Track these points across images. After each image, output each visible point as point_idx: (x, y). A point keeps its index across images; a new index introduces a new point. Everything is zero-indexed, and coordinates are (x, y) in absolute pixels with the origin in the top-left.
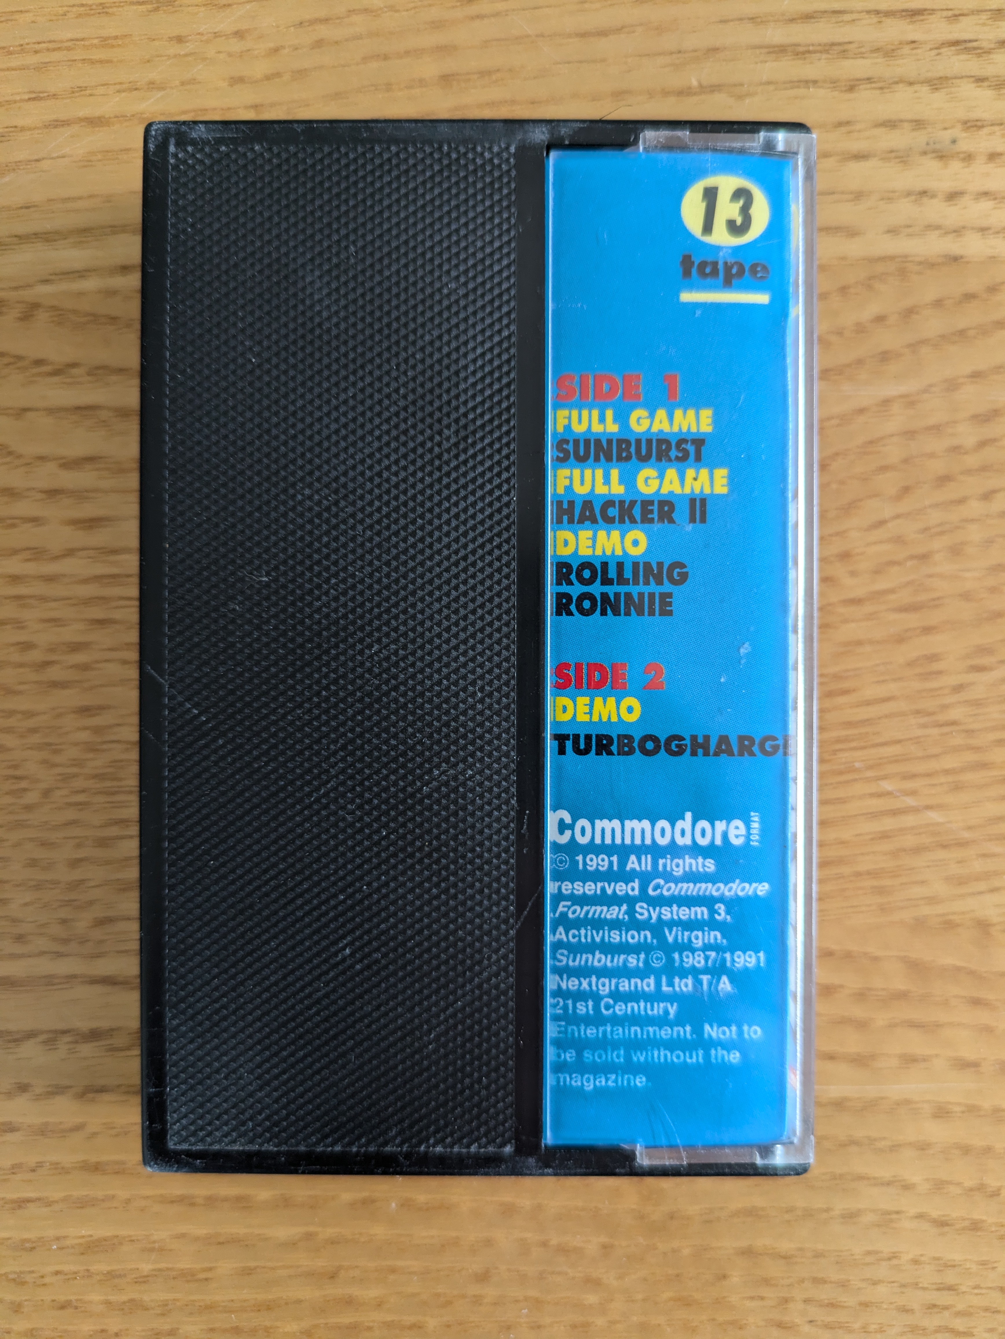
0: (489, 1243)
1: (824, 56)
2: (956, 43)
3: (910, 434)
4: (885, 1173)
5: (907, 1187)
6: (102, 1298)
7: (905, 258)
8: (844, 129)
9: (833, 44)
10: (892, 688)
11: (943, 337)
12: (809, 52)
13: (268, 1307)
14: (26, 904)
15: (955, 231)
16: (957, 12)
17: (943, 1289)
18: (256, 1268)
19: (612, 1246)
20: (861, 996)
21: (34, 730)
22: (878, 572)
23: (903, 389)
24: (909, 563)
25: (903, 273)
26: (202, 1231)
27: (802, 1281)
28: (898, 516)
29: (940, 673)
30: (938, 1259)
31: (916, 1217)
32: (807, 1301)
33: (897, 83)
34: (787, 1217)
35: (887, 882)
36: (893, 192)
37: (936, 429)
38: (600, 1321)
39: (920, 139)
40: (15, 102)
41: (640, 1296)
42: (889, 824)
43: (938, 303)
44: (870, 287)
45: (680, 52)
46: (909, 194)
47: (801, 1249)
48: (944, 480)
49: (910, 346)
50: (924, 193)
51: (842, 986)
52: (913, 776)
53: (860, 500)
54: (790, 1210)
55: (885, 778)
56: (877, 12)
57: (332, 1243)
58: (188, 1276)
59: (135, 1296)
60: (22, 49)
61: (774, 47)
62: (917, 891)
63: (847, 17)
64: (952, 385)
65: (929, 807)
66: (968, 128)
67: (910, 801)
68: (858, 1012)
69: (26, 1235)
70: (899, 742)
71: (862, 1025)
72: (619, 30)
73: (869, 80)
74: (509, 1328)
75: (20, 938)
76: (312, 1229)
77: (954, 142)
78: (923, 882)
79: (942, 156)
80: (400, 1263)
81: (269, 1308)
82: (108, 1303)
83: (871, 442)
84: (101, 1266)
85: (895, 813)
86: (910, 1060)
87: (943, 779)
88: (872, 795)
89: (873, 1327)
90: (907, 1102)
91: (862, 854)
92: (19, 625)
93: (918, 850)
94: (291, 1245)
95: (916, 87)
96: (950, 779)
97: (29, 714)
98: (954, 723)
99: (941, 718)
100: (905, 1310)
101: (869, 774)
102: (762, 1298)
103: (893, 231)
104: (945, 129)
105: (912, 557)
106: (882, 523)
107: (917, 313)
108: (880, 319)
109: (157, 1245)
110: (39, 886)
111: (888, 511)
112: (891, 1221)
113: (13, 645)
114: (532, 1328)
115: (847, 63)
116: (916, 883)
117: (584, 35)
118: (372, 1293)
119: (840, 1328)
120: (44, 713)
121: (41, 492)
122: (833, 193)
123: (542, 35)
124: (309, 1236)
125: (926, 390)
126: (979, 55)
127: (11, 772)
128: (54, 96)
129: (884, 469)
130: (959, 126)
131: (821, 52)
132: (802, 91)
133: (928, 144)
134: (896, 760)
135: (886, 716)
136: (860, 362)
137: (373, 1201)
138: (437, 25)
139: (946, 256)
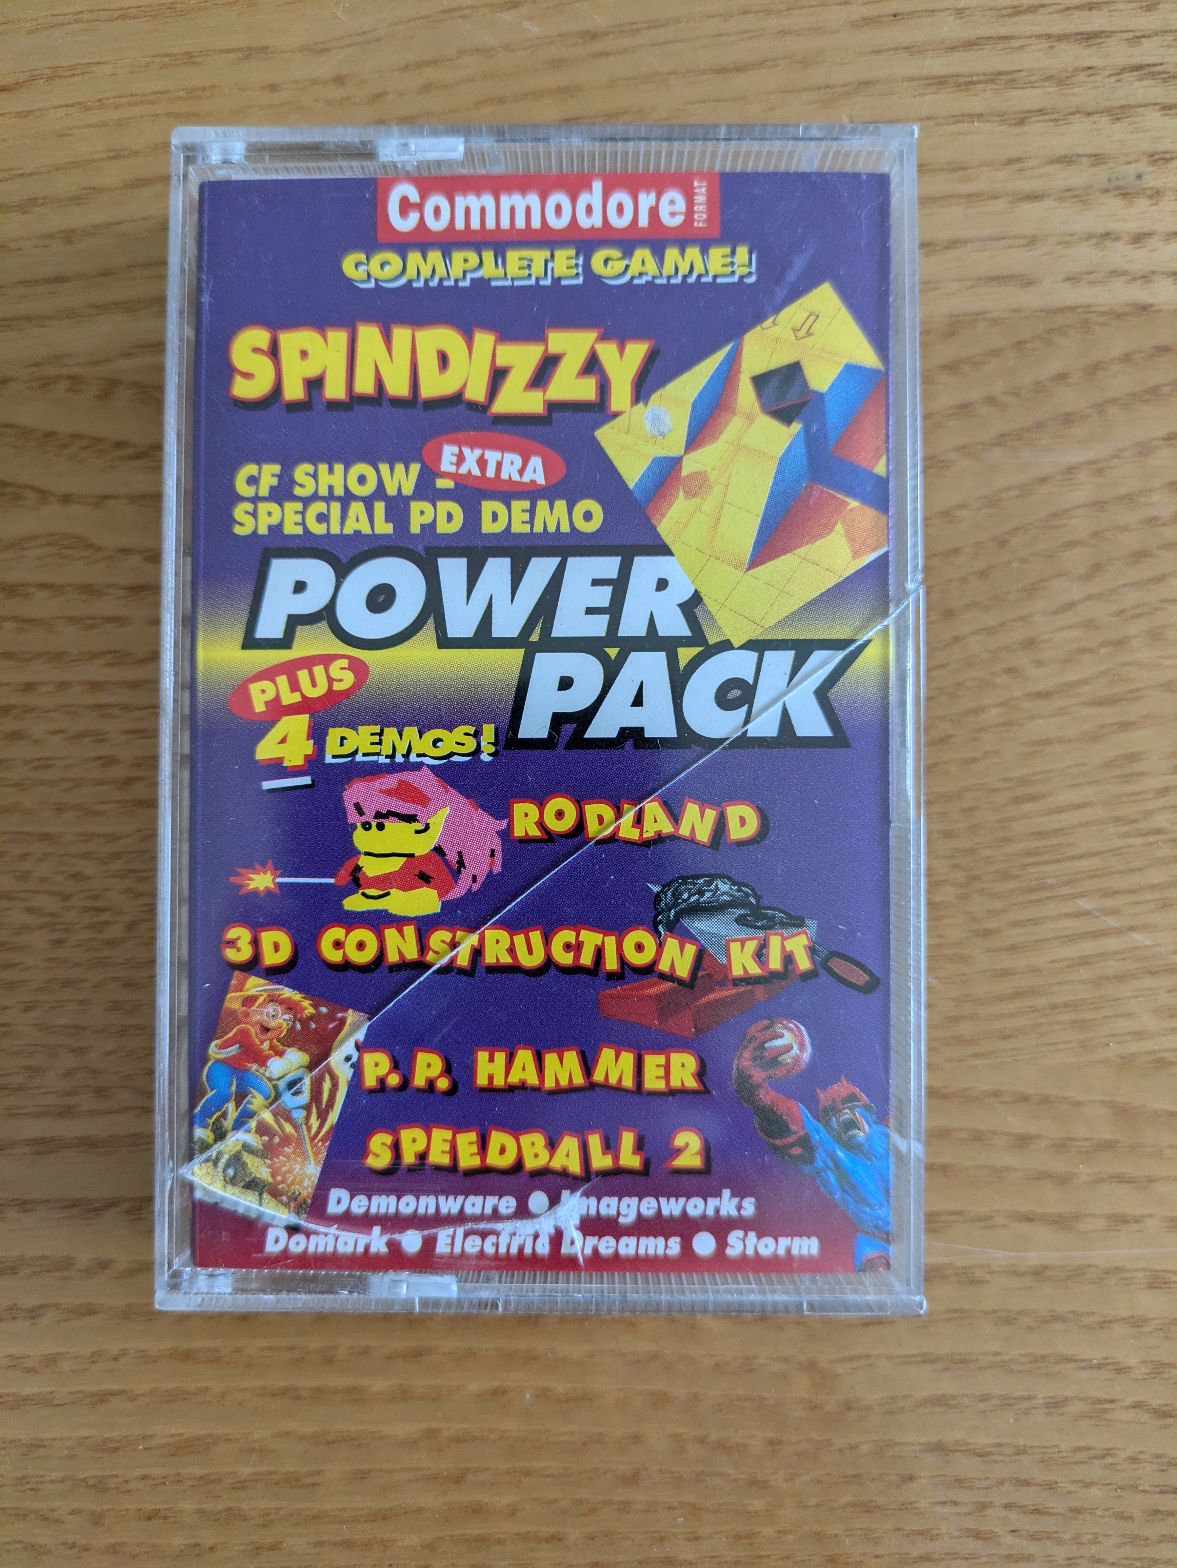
0: (637, 1439)
1: (990, 86)
2: (1138, 68)
3: (1099, 505)
4: (1096, 1355)
5: (1121, 1370)
6: (195, 1506)
7: (1087, 308)
8: (1014, 167)
9: (1000, 73)
10: (1088, 793)
11: (1133, 395)
12: (973, 83)
13: (384, 1516)
14: (108, 1054)
15: (1144, 277)
16: (1138, 34)
17: (1168, 1492)
18: (371, 1471)
19: (781, 1442)
20: (1061, 1146)
21: (117, 856)
22: (1067, 660)
23: (1090, 455)
24: (1103, 651)
25: (1085, 325)
26: (309, 1429)
27: (1002, 1482)
28: (1088, 598)
29: (1142, 774)
30: (1158, 1456)
31: (1134, 1407)
32: (1008, 1506)
33: (1073, 114)
34: (982, 1406)
35: (1089, 1015)
36: (1072, 235)
37: (1128, 499)
38: (768, 1531)
39: (1101, 175)
40: (94, 161)
41: (812, 1502)
42: (1088, 947)
43: (1127, 358)
44: (1049, 342)
45: (828, 87)
46: (1089, 237)
47: (999, 1445)
48: (1140, 555)
49: (1095, 406)
50: (1106, 235)
51: (1038, 1137)
52: (1115, 893)
53: (1045, 580)
54: (985, 1398)
55: (1082, 895)
56: (1049, 37)
57: (458, 1441)
58: (292, 1481)
59: (231, 1504)
60: (101, 104)
61: (933, 78)
62: (1123, 1025)
63: (1014, 43)
64: (1145, 450)
65: (1133, 929)
66: (1155, 161)
67: (1112, 922)
68: (1058, 1165)
69: (108, 1435)
70: (1097, 854)
71: (1063, 1180)
72: (760, 64)
73: (1041, 111)
74: (662, 1539)
75: (101, 1092)
76: (434, 1425)
77: (1139, 177)
78: (1129, 1015)
79: (1125, 194)
80: (536, 1464)
81: (385, 1518)
82: (201, 1512)
83: (1055, 515)
84: (193, 1470)
85: (1094, 935)
86: (1119, 1220)
87: (1148, 896)
88: (1067, 915)
89: (1086, 1538)
90: (1118, 1270)
91: (1058, 983)
92: (100, 737)
93: (1121, 978)
94: (412, 1443)
95: (1096, 118)
96: (1157, 895)
97: (113, 838)
98: (1159, 831)
99: (1144, 825)
100: (1123, 1517)
101: (1064, 891)
102: (955, 1503)
103: (1072, 279)
104: (1130, 163)
105: (1105, 644)
106: (1070, 606)
107: (1103, 369)
108: (1062, 377)
109: (256, 1445)
110: (122, 1032)
111: (1076, 592)
112: (1105, 1411)
113: (92, 760)
114: (689, 1540)
115: (1016, 94)
116: (1121, 1016)
117: (721, 71)
118: (504, 1499)
119: (1048, 1538)
120: (129, 836)
121: (124, 588)
122: (1004, 238)
123: (674, 73)
124: (431, 1434)
125: (1116, 456)
126: (1165, 80)
127: (89, 903)
128: (136, 153)
129: (1071, 544)
130: (1145, 160)
131: (986, 82)
132: (965, 127)
133: (1109, 180)
134: (1095, 875)
135: (1082, 825)
136: (1040, 426)
137: (504, 1392)
138: (558, 64)
139: (1134, 305)
